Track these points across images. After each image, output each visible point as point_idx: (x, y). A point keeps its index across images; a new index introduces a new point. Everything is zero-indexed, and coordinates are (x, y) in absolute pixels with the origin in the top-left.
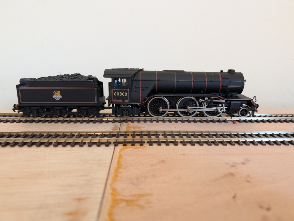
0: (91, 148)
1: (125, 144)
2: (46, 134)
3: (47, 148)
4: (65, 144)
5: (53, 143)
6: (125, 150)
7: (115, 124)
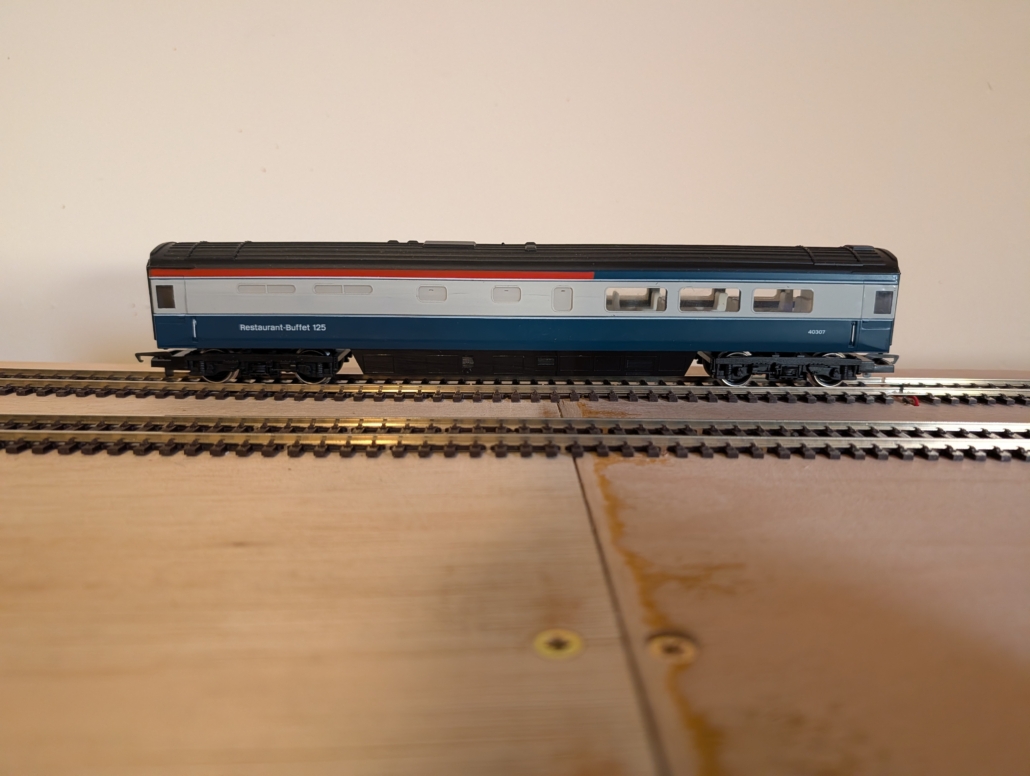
0: (503, 461)
1: (602, 451)
3: (372, 461)
4: (426, 451)
5: (388, 448)
6: (610, 467)
7: (539, 403)
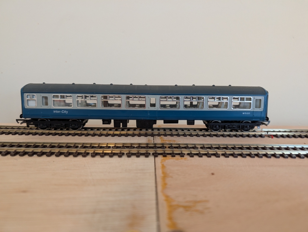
0: (130, 159)
1: (164, 155)
2: (81, 145)
3: (84, 158)
4: (103, 155)
5: (90, 154)
6: (166, 161)
7: (147, 137)
